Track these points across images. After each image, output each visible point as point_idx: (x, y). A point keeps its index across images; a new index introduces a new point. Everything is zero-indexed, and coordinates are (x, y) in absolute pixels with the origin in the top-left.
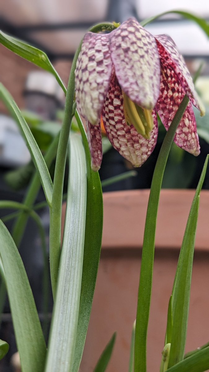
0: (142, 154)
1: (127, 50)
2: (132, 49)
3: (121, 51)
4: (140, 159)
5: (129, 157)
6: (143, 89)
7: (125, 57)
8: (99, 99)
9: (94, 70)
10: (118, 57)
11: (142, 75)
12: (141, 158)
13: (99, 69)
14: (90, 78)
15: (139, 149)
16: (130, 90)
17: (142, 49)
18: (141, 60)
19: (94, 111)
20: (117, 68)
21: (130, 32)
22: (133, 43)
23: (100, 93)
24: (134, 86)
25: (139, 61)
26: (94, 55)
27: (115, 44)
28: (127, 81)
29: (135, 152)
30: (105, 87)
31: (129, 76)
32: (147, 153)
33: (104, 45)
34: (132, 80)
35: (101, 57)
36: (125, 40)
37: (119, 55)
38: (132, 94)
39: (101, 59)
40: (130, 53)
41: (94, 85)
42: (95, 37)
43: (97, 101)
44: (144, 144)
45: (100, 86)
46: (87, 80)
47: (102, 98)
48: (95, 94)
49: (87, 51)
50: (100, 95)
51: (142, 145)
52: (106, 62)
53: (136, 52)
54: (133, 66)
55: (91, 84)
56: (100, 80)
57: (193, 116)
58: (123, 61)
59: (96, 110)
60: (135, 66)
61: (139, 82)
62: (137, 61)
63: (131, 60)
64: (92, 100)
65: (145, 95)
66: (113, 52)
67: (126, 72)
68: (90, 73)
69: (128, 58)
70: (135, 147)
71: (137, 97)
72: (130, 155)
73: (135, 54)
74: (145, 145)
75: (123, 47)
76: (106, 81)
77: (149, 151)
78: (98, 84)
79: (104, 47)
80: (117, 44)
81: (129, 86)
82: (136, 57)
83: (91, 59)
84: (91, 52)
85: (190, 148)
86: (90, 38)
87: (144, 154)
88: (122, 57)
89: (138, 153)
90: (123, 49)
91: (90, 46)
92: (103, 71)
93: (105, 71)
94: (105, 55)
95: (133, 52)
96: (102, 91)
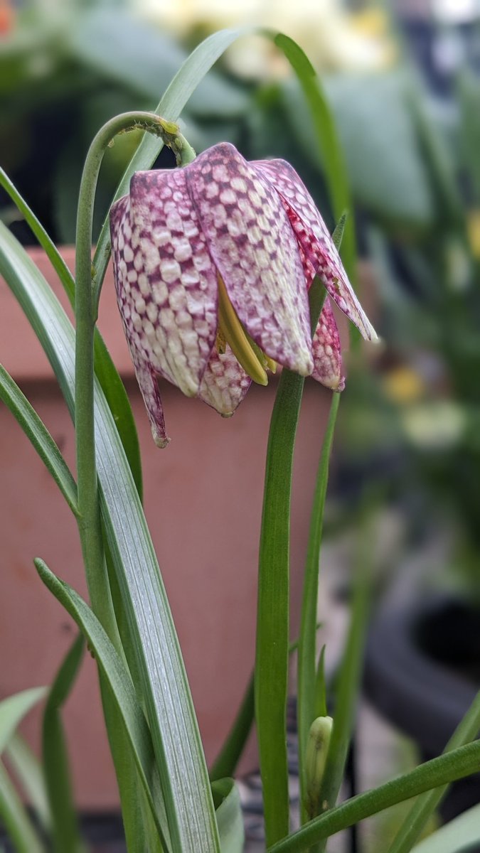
0: (230, 385)
1: (242, 241)
2: (253, 239)
3: (228, 243)
4: (227, 397)
5: (208, 394)
6: (288, 332)
7: (241, 256)
8: (200, 349)
9: (178, 281)
10: (224, 255)
11: (281, 301)
12: (230, 394)
13: (188, 279)
14: (173, 300)
15: (223, 374)
16: (264, 335)
17: (269, 237)
18: (273, 263)
19: (192, 373)
20: (227, 282)
21: (239, 194)
22: (251, 224)
23: (200, 336)
24: (270, 327)
25: (270, 268)
26: (169, 245)
27: (213, 222)
28: (253, 313)
29: (215, 382)
30: (209, 324)
31: (256, 302)
32: (239, 384)
33: (186, 218)
34: (263, 313)
35: (187, 250)
36: (233, 216)
37: (226, 252)
38: (270, 344)
39: (187, 255)
40: (250, 248)
41: (184, 318)
42: (157, 191)
43: (196, 353)
44: (229, 363)
45: (199, 321)
46: (167, 304)
47: (205, 348)
48: (190, 337)
49: (149, 228)
50: (201, 340)
51: (225, 364)
52: (201, 264)
53: (261, 245)
54: (259, 280)
55: (175, 313)
56: (196, 307)
57: (332, 320)
58: (238, 265)
59: (194, 371)
60: (264, 278)
61: (278, 317)
62: (267, 269)
63: (253, 265)
64: (184, 348)
65: (295, 348)
66: (213, 243)
67: (248, 293)
68: (170, 287)
69: (247, 259)
70: (214, 370)
71: (281, 351)
72: (208, 389)
73: (259, 252)
74: (233, 365)
75: (232, 234)
76: (210, 311)
77: (242, 378)
78: (194, 316)
79: (187, 224)
80: (218, 224)
81: (259, 326)
82: (262, 258)
83: (166, 253)
84: (161, 235)
85: (323, 375)
86: (148, 192)
87: (233, 385)
88: (234, 255)
89: (221, 383)
90: (233, 238)
91: (154, 217)
92: (197, 286)
93: (203, 287)
94: (193, 247)
95: (255, 247)
96: (205, 331)
